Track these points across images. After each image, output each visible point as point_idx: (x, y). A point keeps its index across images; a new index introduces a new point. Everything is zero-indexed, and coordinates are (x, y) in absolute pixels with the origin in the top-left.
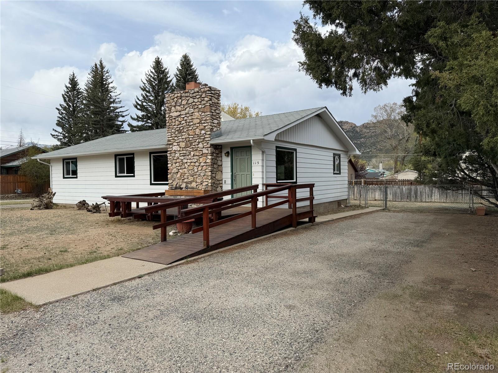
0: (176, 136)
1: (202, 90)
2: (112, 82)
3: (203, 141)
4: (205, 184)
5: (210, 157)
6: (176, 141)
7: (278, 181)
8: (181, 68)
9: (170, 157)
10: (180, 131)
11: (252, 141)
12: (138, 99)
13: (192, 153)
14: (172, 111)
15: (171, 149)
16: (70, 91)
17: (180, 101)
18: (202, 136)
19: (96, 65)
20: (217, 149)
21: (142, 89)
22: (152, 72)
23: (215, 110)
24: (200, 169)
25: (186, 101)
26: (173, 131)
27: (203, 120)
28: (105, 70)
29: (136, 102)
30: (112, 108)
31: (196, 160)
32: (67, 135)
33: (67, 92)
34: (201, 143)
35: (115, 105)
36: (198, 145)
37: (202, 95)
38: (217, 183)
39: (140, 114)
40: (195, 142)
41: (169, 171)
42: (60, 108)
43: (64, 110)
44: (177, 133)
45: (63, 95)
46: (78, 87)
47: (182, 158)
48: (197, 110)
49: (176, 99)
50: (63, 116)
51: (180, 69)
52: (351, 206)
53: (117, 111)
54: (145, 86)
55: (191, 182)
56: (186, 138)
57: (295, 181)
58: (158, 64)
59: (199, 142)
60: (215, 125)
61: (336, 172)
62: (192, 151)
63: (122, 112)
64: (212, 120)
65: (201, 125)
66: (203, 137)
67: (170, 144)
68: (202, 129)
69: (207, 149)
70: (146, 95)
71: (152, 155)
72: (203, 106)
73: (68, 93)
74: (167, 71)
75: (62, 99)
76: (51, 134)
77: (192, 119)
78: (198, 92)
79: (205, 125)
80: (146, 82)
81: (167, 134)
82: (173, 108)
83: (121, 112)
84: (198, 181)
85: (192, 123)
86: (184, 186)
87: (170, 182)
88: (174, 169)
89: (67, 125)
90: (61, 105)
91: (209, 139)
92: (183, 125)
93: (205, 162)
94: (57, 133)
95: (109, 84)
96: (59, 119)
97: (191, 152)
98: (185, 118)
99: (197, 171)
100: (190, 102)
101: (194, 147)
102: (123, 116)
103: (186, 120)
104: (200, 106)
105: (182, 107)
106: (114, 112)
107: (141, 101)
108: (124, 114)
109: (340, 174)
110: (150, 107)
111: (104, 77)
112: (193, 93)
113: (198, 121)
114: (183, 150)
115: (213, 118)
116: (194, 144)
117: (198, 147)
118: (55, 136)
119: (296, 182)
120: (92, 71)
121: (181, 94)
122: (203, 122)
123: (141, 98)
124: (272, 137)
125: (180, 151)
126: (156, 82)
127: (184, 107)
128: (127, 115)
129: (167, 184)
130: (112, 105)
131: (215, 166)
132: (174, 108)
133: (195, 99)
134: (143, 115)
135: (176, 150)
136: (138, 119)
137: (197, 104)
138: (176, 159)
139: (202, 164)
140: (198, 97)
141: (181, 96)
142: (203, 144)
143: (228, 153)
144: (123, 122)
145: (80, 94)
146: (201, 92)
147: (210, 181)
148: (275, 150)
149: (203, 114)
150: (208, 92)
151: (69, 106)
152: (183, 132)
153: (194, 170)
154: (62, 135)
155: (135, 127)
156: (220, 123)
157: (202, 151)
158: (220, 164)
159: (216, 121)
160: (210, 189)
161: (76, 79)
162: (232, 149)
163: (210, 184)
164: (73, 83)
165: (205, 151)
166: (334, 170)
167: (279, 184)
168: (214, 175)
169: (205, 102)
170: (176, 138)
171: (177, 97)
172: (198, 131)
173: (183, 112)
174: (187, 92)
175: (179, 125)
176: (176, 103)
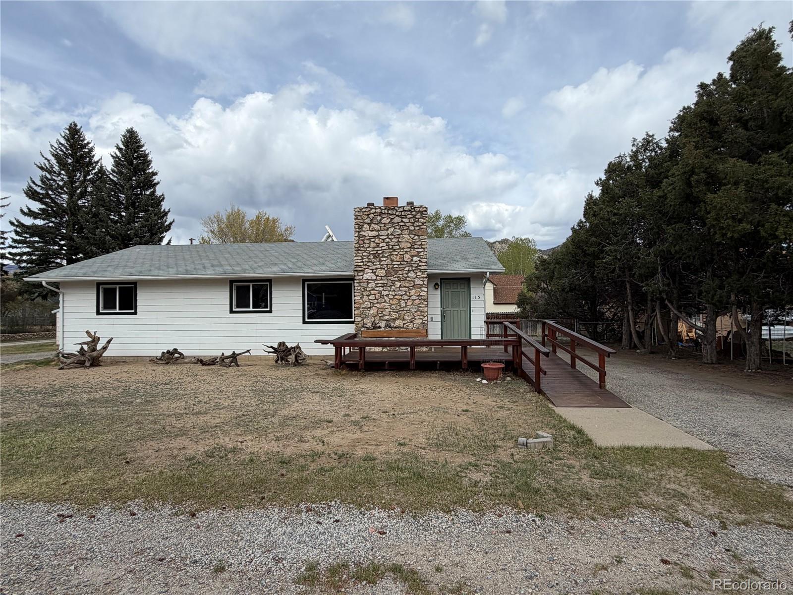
0: (370, 262)
1: (417, 209)
3: (415, 270)
4: (418, 322)
5: (425, 289)
6: (370, 268)
9: (359, 288)
10: (377, 256)
11: (488, 274)
13: (398, 284)
14: (364, 229)
17: (379, 218)
18: (414, 263)
22: (61, 143)
24: (409, 303)
25: (389, 220)
26: (365, 254)
27: (416, 245)
29: (30, 188)
31: (404, 293)
34: (412, 272)
36: (407, 274)
37: (416, 215)
40: (403, 270)
41: (354, 306)
44: (371, 257)
47: (381, 289)
48: (406, 232)
49: (372, 215)
54: (49, 164)
55: (394, 320)
56: (387, 265)
59: (409, 271)
62: (397, 281)
65: (412, 250)
66: (416, 265)
67: (359, 271)
68: (414, 256)
69: (422, 279)
71: (306, 283)
72: (417, 228)
77: (398, 242)
78: (409, 211)
79: (420, 250)
81: (356, 258)
82: (366, 226)
84: (406, 317)
87: (356, 319)
88: (366, 303)
91: (426, 267)
92: (383, 248)
93: (419, 296)
97: (396, 283)
98: (388, 240)
99: (404, 305)
100: (395, 221)
101: (400, 276)
103: (388, 242)
104: (412, 228)
105: (383, 226)
112: (401, 212)
113: (409, 245)
114: (381, 279)
116: (400, 272)
117: (408, 277)
122: (416, 246)
125: (376, 280)
127: (385, 226)
129: (352, 322)
132: (368, 227)
133: (403, 218)
135: (370, 278)
136: (33, 214)
137: (407, 224)
138: (369, 291)
139: (414, 297)
140: (408, 216)
141: (381, 212)
142: (415, 273)
143: (437, 284)
146: (415, 211)
147: (426, 318)
149: (416, 237)
150: (424, 212)
152: (381, 257)
153: (400, 305)
157: (414, 281)
160: (425, 328)
162: (441, 279)
165: (418, 282)
169: (420, 224)
170: (370, 264)
171: (375, 213)
172: (407, 257)
173: (384, 233)
174: (392, 209)
175: (375, 247)
176: (371, 220)
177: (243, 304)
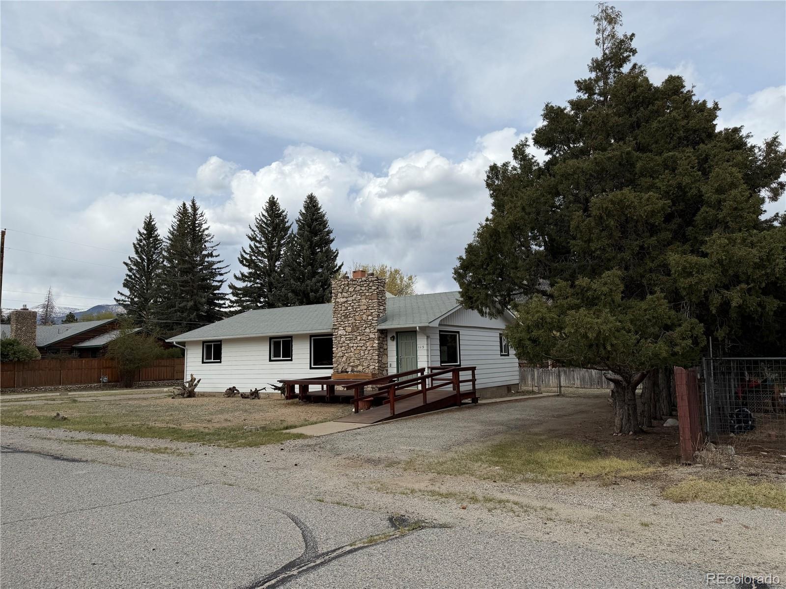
0: (342, 321)
1: (370, 279)
2: (207, 229)
3: (370, 326)
4: (371, 367)
5: (377, 342)
6: (342, 326)
7: (442, 364)
8: (305, 212)
9: (336, 341)
10: (346, 317)
11: (418, 328)
12: (244, 251)
13: (359, 338)
14: (338, 297)
15: (337, 333)
16: (145, 239)
17: (347, 288)
18: (369, 321)
19: (184, 204)
20: (383, 333)
21: (250, 238)
22: (263, 215)
23: (381, 298)
24: (366, 353)
25: (353, 289)
26: (339, 316)
28: (199, 212)
29: (242, 256)
30: (206, 264)
31: (363, 344)
32: (136, 299)
33: (141, 241)
34: (368, 328)
35: (210, 259)
36: (364, 330)
37: (369, 284)
38: (383, 366)
39: (246, 271)
40: (362, 327)
41: (333, 355)
42: (130, 263)
43: (135, 265)
44: (343, 318)
45: (134, 244)
46: (156, 233)
47: (349, 342)
48: (364, 297)
49: (343, 286)
50: (133, 273)
51: (304, 213)
52: (523, 392)
53: (215, 267)
54: (255, 234)
55: (357, 366)
56: (352, 323)
57: (459, 363)
58: (272, 204)
59: (366, 327)
60: (381, 311)
61: (504, 353)
63: (221, 268)
64: (379, 307)
65: (368, 311)
66: (370, 323)
67: (335, 328)
68: (369, 315)
69: (374, 334)
70: (255, 245)
71: (312, 338)
72: (370, 294)
73: (141, 242)
74: (284, 214)
75: (133, 250)
76: (115, 299)
77: (359, 305)
78: (365, 281)
79: (372, 311)
80: (255, 229)
81: (333, 319)
82: (340, 294)
83: (218, 268)
84: (365, 364)
85: (359, 309)
86: (349, 369)
87: (335, 365)
88: (340, 353)
89: (138, 287)
90: (130, 258)
91: (376, 324)
92: (350, 311)
93: (372, 347)
94: (123, 298)
95: (204, 231)
96: (128, 278)
97: (358, 337)
98: (352, 304)
99: (363, 354)
100: (357, 289)
101: (361, 331)
102: (221, 274)
103: (353, 306)
104: (367, 294)
105: (349, 293)
106: (209, 269)
107: (248, 254)
108: (223, 271)
109: (508, 355)
110: (260, 262)
111: (196, 222)
112: (361, 282)
113: (366, 307)
114: (349, 335)
115: (379, 305)
116: (360, 329)
117: (365, 332)
118: (120, 301)
119: (460, 365)
120: (179, 212)
121: (348, 282)
122: (370, 308)
123: (248, 250)
124: (436, 324)
125: (346, 335)
126: (269, 229)
127: (351, 294)
128: (226, 273)
129: (331, 368)
130: (206, 259)
131: (381, 350)
133: (362, 287)
134: (250, 273)
135: (342, 334)
136: (243, 278)
137: (364, 291)
138: (342, 344)
139: (369, 348)
140: (365, 285)
142: (370, 329)
143: (393, 337)
144: (222, 281)
145: (159, 243)
146: (369, 281)
147: (377, 364)
148: (438, 335)
149: (370, 301)
150: (375, 282)
151: (143, 260)
152: (349, 318)
153: (360, 354)
154: (130, 300)
155: (239, 289)
156: (385, 308)
157: (369, 335)
158: (386, 348)
159: (382, 308)
160: (376, 372)
161: (153, 223)
162: (397, 333)
163: (377, 368)
164: (150, 227)
165: (372, 336)
166: (501, 351)
167: (443, 367)
168: (380, 359)
169: (372, 291)
170: (342, 323)
171: (345, 284)
172: (364, 317)
173: (350, 299)
174: (355, 280)
175: (345, 310)
176: (343, 290)
177: (277, 354)
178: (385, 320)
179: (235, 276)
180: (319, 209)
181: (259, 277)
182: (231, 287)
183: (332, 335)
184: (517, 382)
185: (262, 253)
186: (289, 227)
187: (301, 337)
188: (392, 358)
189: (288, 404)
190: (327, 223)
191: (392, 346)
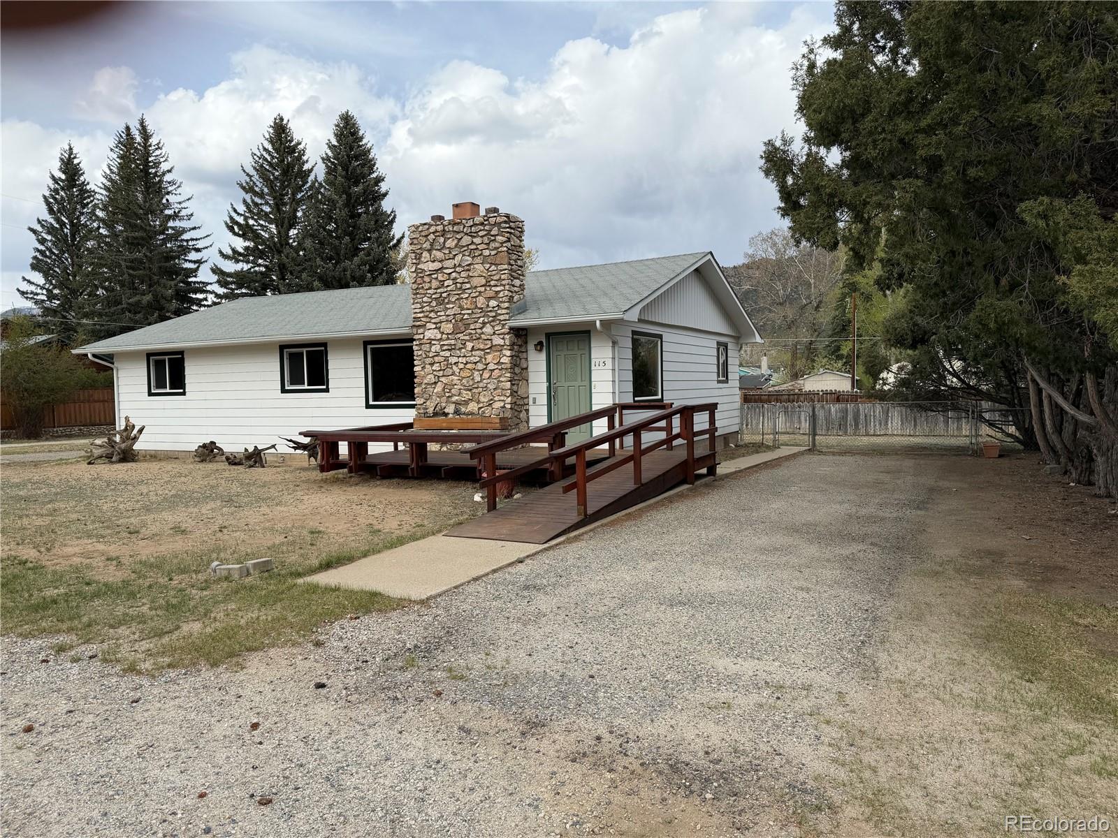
0: (432, 311)
1: (492, 220)
2: (169, 171)
3: (493, 321)
4: (498, 405)
5: (508, 353)
6: (433, 321)
7: (636, 399)
8: (336, 144)
9: (420, 353)
10: (441, 301)
11: (598, 323)
12: (235, 211)
13: (469, 345)
14: (423, 259)
15: (421, 336)
16: (63, 189)
17: (442, 240)
18: (491, 311)
19: (128, 128)
20: (521, 334)
21: (243, 188)
22: (265, 149)
23: (515, 261)
24: (486, 375)
25: (456, 241)
26: (425, 299)
27: (492, 280)
28: (153, 141)
29: (231, 218)
30: (170, 231)
31: (478, 359)
32: (56, 291)
33: (56, 191)
34: (488, 325)
35: (177, 224)
36: (481, 328)
37: (491, 231)
38: (520, 404)
39: (240, 244)
40: (476, 322)
41: (416, 380)
42: (39, 228)
43: (49, 233)
44: (434, 303)
45: (45, 197)
46: (82, 178)
47: (447, 354)
48: (478, 260)
49: (432, 236)
50: (47, 248)
51: (334, 146)
52: (746, 446)
53: (185, 237)
54: (251, 180)
55: (466, 403)
56: (455, 314)
57: (660, 397)
58: (280, 130)
59: (484, 324)
60: (515, 289)
61: (721, 378)
62: (469, 341)
63: (196, 240)
64: (512, 281)
65: (488, 289)
66: (494, 314)
67: (419, 326)
68: (490, 298)
69: (502, 336)
70: (253, 201)
71: (369, 347)
72: (493, 253)
73: (58, 194)
74: (301, 147)
75: (44, 207)
76: (18, 290)
77: (469, 277)
78: (482, 224)
79: (498, 289)
80: (253, 172)
81: (413, 307)
82: (425, 254)
83: (192, 240)
84: (482, 399)
85: (468, 286)
86: (450, 409)
87: (418, 401)
88: (429, 376)
89: (57, 270)
90: (39, 221)
91: (507, 317)
92: (449, 289)
93: (498, 363)
94: (33, 288)
95: (164, 174)
96: (38, 254)
97: (467, 343)
98: (454, 275)
99: (479, 379)
100: (463, 243)
101: (472, 331)
102: (198, 250)
103: (455, 279)
104: (486, 253)
105: (447, 252)
106: (176, 240)
107: (241, 215)
108: (200, 245)
109: (726, 381)
110: (263, 230)
111: (150, 159)
112: (471, 226)
113: (483, 281)
114: (448, 339)
115: (512, 276)
116: (472, 327)
117: (483, 333)
118: (27, 293)
119: (662, 400)
120: (120, 142)
121: (444, 226)
122: (492, 283)
123: (241, 208)
124: (633, 316)
125: (441, 339)
126: (277, 173)
127: (450, 253)
128: (207, 248)
129: (412, 406)
130: (171, 224)
131: (517, 370)
132: (428, 255)
133: (475, 237)
134: (247, 248)
135: (433, 337)
136: (235, 256)
137: (480, 247)
138: (433, 357)
139: (491, 366)
140: (481, 233)
141: (444, 230)
142: (493, 327)
143: (540, 343)
144: (199, 262)
145: (89, 197)
146: (489, 224)
147: (510, 399)
148: (630, 339)
149: (493, 267)
150: (504, 225)
151: (62, 224)
152: (448, 303)
153: (473, 379)
154: (44, 292)
155: (229, 275)
156: (523, 285)
157: (491, 340)
158: (525, 366)
159: (517, 282)
160: (508, 415)
161: (76, 161)
162: (548, 336)
163: (508, 406)
164: (71, 168)
165: (497, 341)
166: (718, 376)
167: (637, 404)
168: (515, 388)
169: (497, 245)
170: (432, 315)
171: (436, 231)
172: (481, 301)
173: (449, 263)
174: (458, 224)
175: (439, 288)
176: (432, 244)
177: (296, 379)
178: (523, 310)
179: (221, 252)
180: (361, 138)
181: (261, 254)
182: (216, 270)
183: (412, 340)
184: (735, 428)
185: (267, 214)
186: (310, 171)
187: (345, 344)
188: (537, 386)
189: (325, 481)
190: (374, 165)
191: (537, 364)
